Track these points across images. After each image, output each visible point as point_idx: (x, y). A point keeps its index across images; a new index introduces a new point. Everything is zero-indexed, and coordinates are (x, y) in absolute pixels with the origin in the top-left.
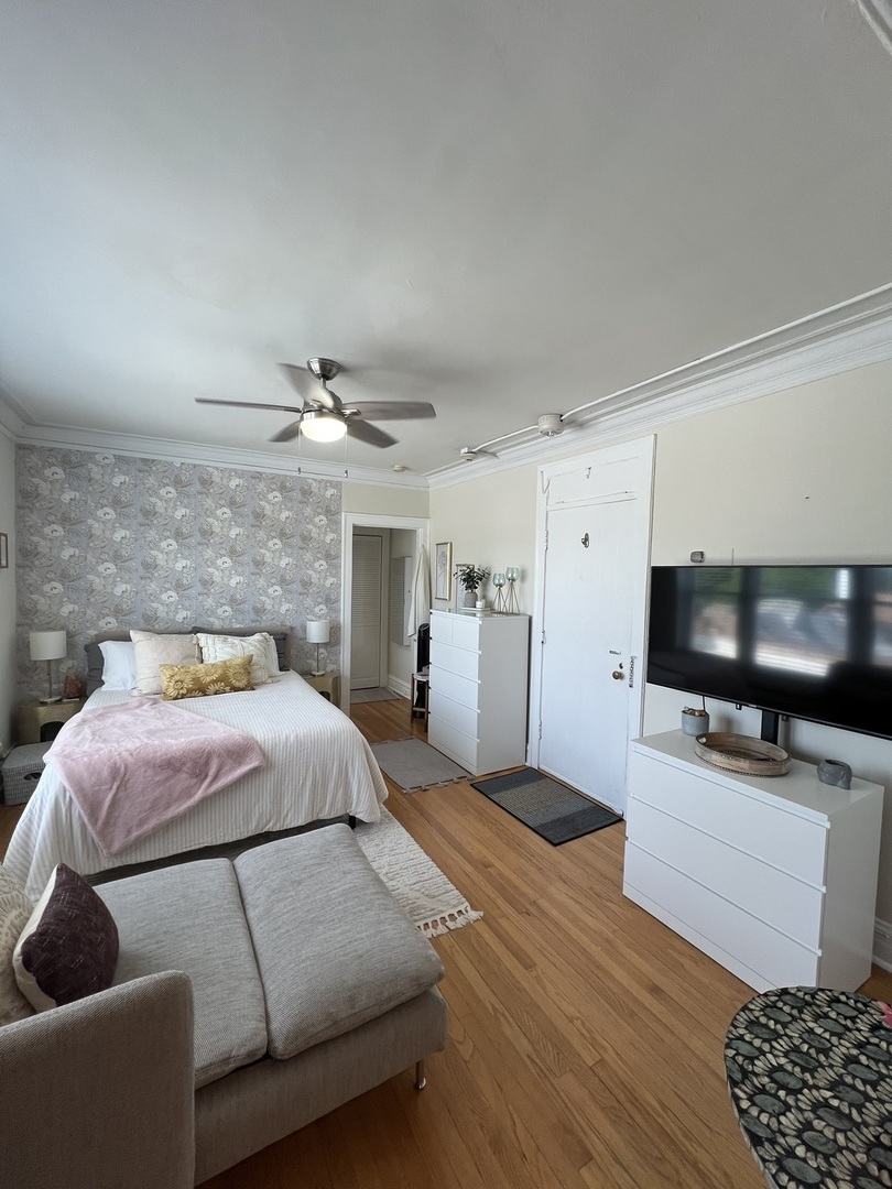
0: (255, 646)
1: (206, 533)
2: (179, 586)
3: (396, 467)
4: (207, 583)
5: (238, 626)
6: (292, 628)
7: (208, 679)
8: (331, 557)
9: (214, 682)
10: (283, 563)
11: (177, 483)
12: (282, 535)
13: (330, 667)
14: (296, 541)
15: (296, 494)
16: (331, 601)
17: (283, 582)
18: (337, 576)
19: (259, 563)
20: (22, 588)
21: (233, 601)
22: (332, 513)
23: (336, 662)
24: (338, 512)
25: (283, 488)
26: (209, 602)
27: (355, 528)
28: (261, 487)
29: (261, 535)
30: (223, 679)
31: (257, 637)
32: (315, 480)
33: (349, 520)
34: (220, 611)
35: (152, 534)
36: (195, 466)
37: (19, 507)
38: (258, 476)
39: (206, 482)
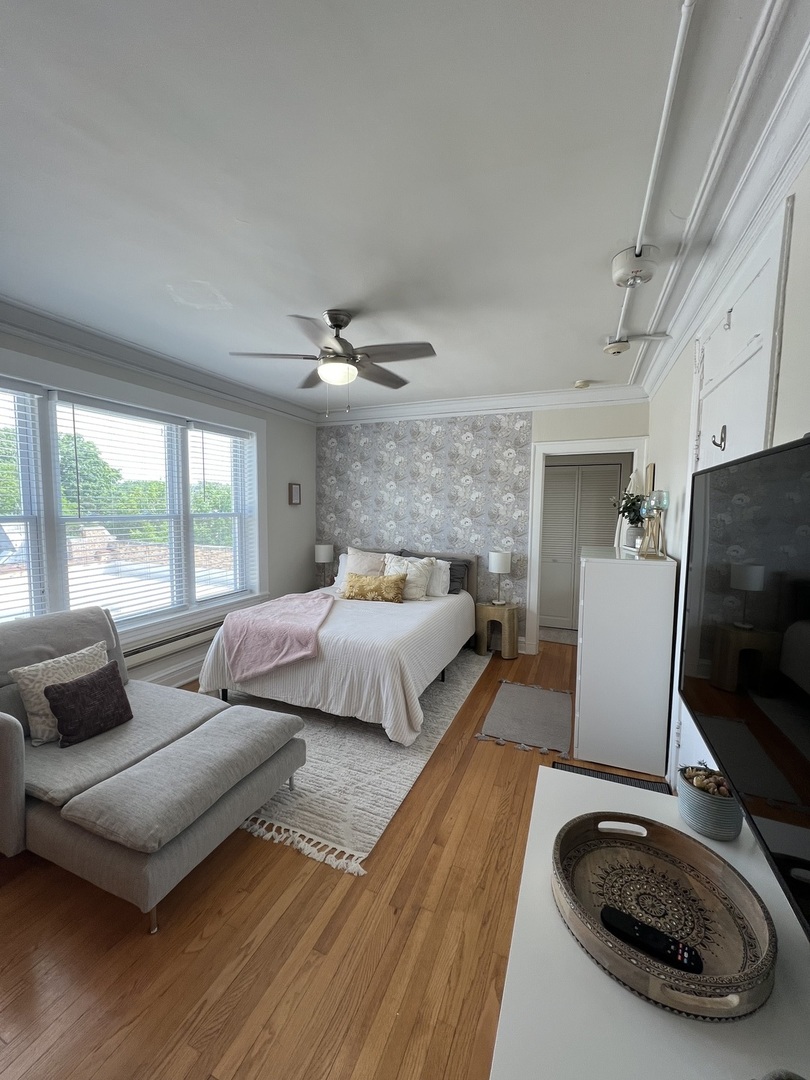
0: (417, 568)
1: (415, 474)
2: (397, 517)
3: (578, 383)
4: (414, 515)
5: (436, 551)
6: (478, 557)
7: (368, 588)
8: (520, 490)
9: (372, 591)
10: (473, 497)
11: (397, 437)
12: (474, 471)
13: (516, 600)
14: (486, 476)
15: (487, 432)
16: (518, 534)
17: (473, 514)
18: (525, 508)
19: (453, 498)
20: (319, 517)
21: (433, 530)
22: (521, 445)
23: (523, 595)
24: (527, 443)
25: (474, 428)
26: (416, 530)
27: (548, 457)
28: (456, 430)
29: (456, 472)
30: (377, 590)
31: (425, 560)
32: (504, 415)
33: (539, 450)
34: (423, 538)
35: (381, 479)
36: (408, 422)
37: (318, 467)
38: (453, 421)
39: (415, 433)
